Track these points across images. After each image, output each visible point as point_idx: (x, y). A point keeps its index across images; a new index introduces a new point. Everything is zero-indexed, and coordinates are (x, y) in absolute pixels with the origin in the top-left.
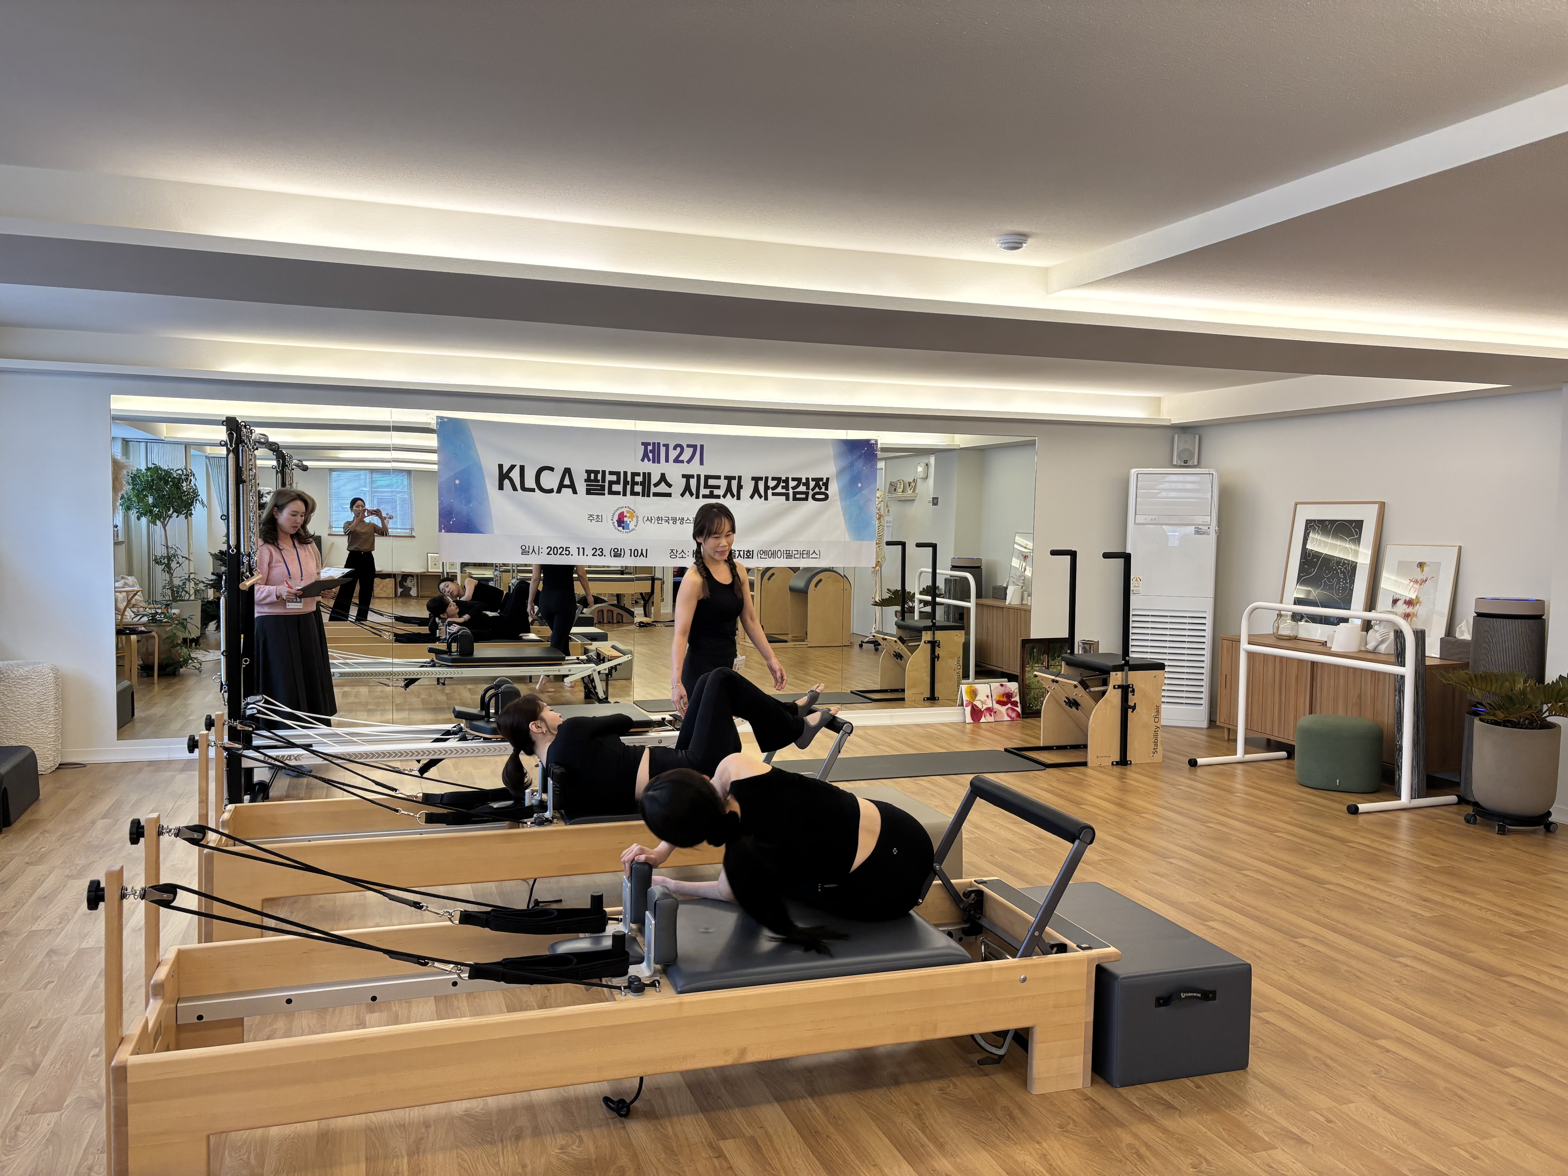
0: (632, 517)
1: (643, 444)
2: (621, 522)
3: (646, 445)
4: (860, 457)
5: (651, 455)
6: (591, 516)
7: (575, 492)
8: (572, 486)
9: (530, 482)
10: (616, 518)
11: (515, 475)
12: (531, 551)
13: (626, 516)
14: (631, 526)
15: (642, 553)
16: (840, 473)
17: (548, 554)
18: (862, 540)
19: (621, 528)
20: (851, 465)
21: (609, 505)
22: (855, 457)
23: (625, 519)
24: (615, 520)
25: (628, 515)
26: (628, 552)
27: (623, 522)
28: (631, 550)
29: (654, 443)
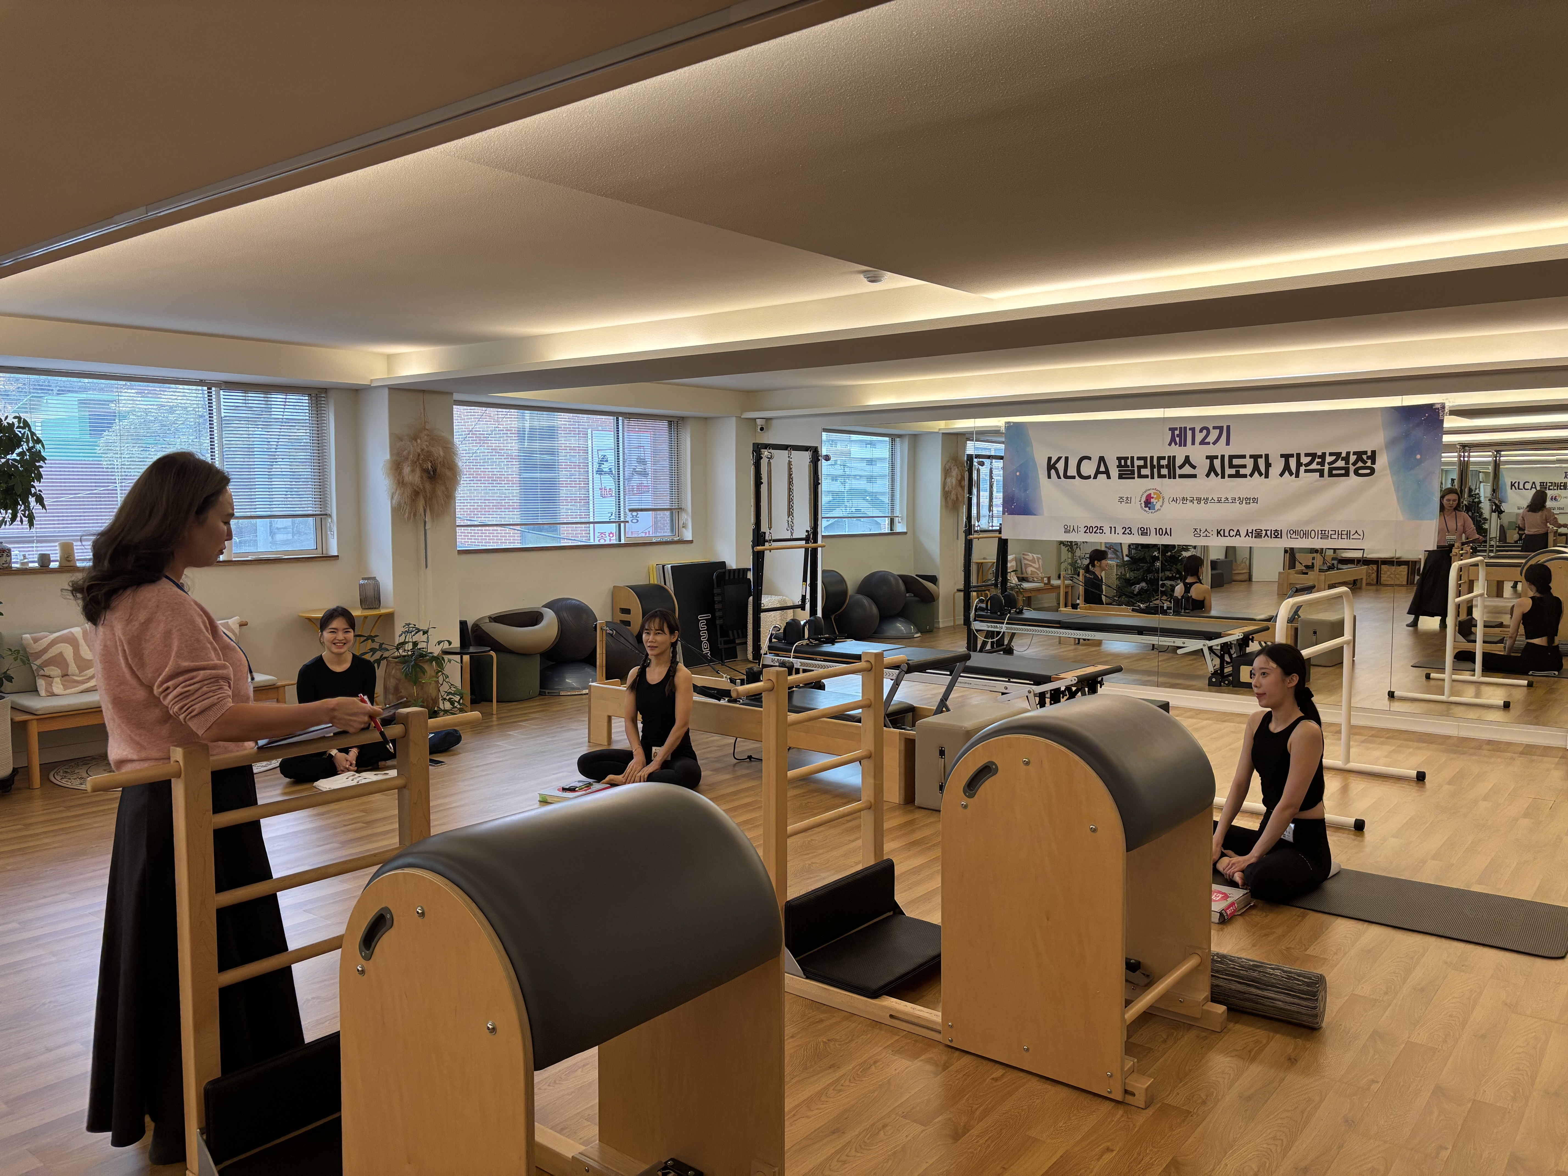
0: (1158, 498)
1: (1170, 429)
2: (1148, 503)
3: (1172, 430)
4: (1418, 425)
5: (1177, 439)
6: (1121, 498)
7: (1109, 477)
8: (1107, 473)
9: (1072, 471)
10: (1144, 499)
11: (1060, 466)
12: (1071, 530)
13: (1153, 498)
14: (1157, 507)
15: (1166, 532)
16: (1391, 444)
17: (1085, 532)
18: (1421, 519)
19: (1147, 509)
20: (1407, 435)
21: (1138, 487)
22: (1411, 425)
23: (1152, 500)
24: (1142, 502)
25: (1155, 496)
26: (1153, 531)
27: (1150, 503)
28: (1156, 529)
29: (1181, 428)
